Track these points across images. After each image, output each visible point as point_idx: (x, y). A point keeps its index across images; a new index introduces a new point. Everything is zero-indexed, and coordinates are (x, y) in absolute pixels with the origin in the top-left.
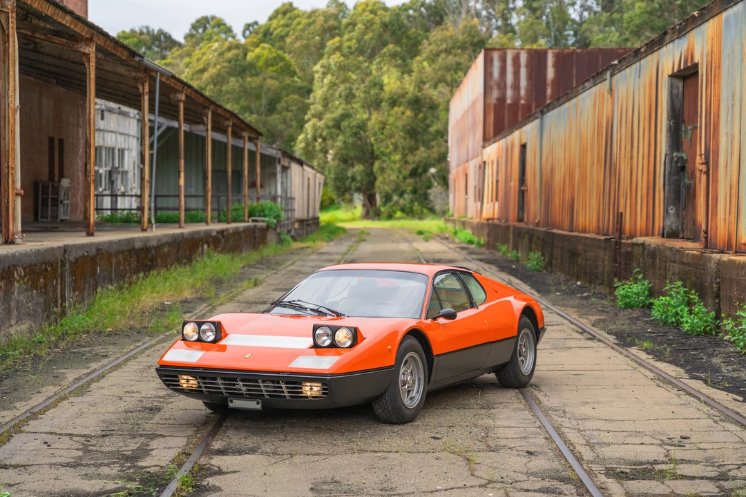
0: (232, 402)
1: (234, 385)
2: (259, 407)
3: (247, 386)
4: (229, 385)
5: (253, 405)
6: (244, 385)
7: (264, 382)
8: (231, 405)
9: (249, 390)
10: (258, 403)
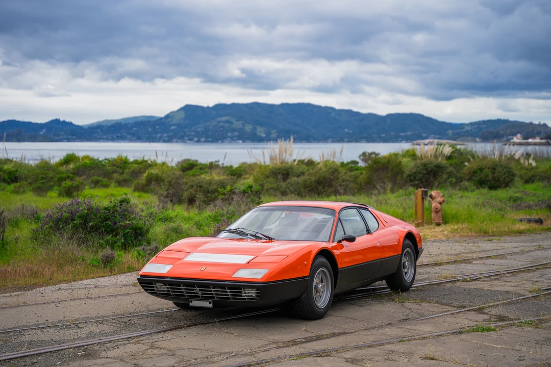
0: (192, 302)
1: (193, 290)
2: (211, 306)
3: (202, 290)
4: (189, 290)
5: (207, 304)
6: (200, 290)
7: (214, 288)
8: (191, 304)
9: (203, 294)
10: (210, 303)
